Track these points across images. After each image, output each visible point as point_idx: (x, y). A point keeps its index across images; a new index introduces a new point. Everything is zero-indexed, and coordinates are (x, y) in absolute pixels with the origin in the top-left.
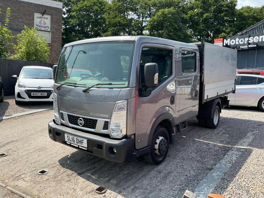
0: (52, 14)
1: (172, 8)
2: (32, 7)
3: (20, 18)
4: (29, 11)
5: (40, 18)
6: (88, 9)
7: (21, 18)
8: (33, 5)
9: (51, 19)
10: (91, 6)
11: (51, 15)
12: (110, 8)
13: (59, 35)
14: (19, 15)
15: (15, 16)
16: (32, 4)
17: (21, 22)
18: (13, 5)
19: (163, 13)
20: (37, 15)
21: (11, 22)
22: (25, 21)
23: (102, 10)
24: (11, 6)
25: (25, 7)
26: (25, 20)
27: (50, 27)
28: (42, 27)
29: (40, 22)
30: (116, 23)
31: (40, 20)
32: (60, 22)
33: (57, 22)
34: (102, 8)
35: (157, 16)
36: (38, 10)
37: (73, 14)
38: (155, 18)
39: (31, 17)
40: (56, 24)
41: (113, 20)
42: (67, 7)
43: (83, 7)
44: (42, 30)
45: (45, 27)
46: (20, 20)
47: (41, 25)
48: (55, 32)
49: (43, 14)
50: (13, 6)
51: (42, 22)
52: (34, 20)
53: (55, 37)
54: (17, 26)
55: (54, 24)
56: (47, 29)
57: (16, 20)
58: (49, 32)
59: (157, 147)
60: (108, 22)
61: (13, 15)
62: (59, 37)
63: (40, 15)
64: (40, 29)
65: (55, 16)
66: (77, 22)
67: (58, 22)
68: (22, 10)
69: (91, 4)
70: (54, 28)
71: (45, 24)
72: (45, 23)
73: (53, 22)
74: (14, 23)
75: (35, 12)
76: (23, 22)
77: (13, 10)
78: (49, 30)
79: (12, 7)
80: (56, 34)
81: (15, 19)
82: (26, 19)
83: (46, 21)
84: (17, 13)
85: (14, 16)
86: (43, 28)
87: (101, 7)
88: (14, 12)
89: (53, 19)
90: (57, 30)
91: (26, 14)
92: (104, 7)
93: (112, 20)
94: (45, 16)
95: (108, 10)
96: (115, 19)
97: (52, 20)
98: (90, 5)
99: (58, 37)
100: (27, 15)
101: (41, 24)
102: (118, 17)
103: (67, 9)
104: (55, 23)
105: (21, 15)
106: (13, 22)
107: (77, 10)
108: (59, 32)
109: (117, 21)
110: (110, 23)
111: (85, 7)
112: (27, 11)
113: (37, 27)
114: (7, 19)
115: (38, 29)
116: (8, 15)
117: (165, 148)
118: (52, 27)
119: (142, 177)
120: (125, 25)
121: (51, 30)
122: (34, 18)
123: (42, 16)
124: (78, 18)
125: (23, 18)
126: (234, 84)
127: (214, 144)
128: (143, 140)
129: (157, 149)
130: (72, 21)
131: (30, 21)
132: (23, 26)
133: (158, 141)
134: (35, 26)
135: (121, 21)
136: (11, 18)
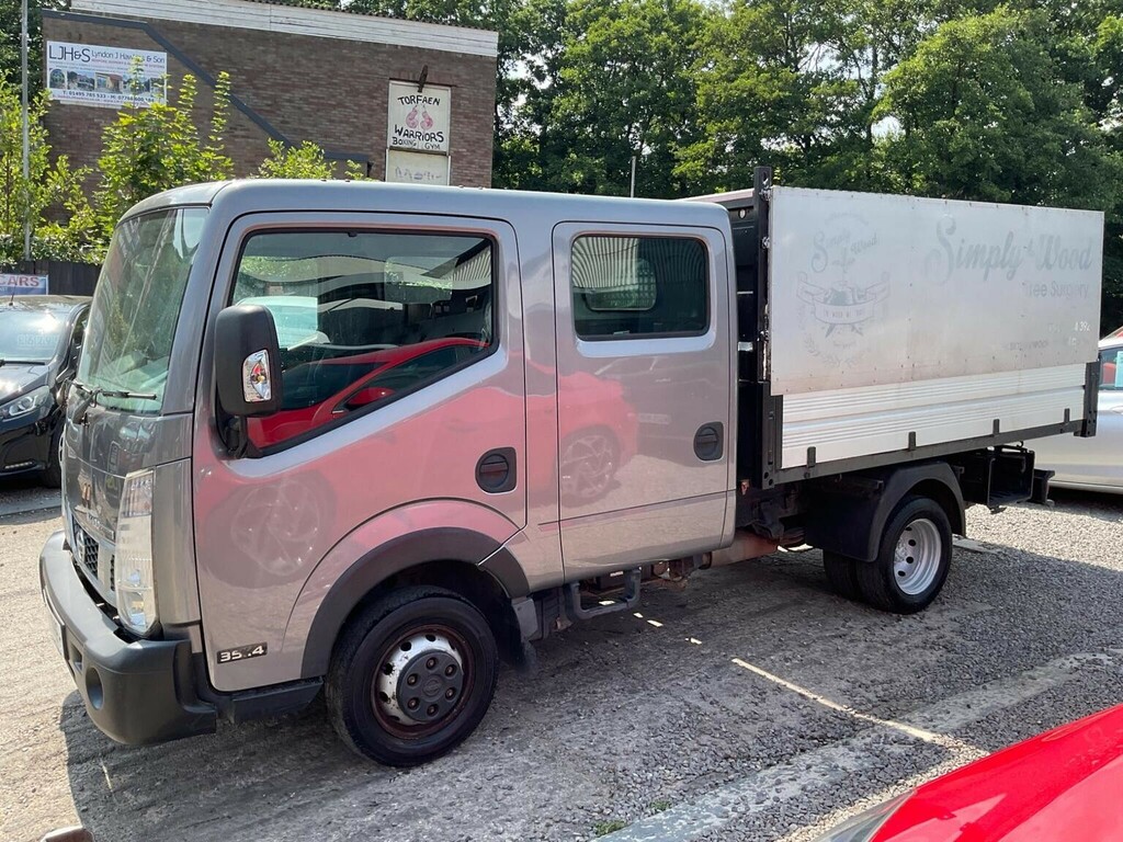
0: (456, 82)
1: (1000, 10)
2: (382, 61)
3: (334, 107)
4: (368, 78)
5: (411, 100)
6: (632, 49)
7: (340, 105)
8: (384, 52)
9: (451, 103)
10: (639, 34)
11: (450, 86)
12: (718, 39)
13: (482, 167)
14: (334, 96)
15: (318, 98)
16: (383, 49)
17: (341, 122)
18: (313, 57)
19: (955, 40)
20: (398, 90)
21: (302, 124)
22: (355, 117)
23: (683, 51)
24: (304, 62)
25: (353, 62)
26: (355, 111)
27: (446, 135)
28: (420, 136)
29: (411, 118)
30: (741, 100)
31: (409, 108)
32: (485, 113)
33: (475, 112)
34: (685, 37)
35: (927, 53)
36: (402, 70)
37: (566, 73)
38: (917, 63)
39: (375, 98)
40: (471, 124)
41: (725, 89)
42: (550, 47)
43: (607, 42)
44: (416, 147)
45: (431, 138)
46: (336, 114)
47: (415, 130)
48: (464, 156)
49: (421, 83)
50: (311, 60)
51: (419, 118)
52: (386, 110)
53: (466, 175)
54: (326, 137)
55: (462, 123)
56: (437, 143)
57: (321, 117)
58: (444, 154)
59: (390, 684)
60: (704, 99)
61: (313, 97)
62: (482, 176)
63: (408, 90)
64: (410, 146)
65: (466, 91)
67: (480, 113)
68: (342, 76)
69: (639, 25)
70: (463, 138)
71: (430, 123)
72: (430, 119)
73: (457, 113)
74: (315, 126)
75: (391, 79)
76: (347, 122)
77: (314, 79)
78: (444, 147)
79: (310, 65)
80: (471, 163)
81: (318, 111)
82: (356, 108)
83: (432, 110)
84: (322, 85)
85: (316, 101)
86: (421, 142)
87: (682, 33)
88: (315, 85)
89: (459, 105)
90: (473, 148)
91: (358, 89)
92: (693, 32)
93: (719, 90)
94: (430, 92)
95: (708, 45)
96: (729, 86)
97: (454, 105)
98: (637, 32)
99: (477, 176)
100: (361, 94)
101: (414, 125)
102: (746, 74)
103: (550, 55)
104: (469, 118)
105: (341, 94)
106: (310, 125)
107: (583, 56)
108: (482, 155)
109: (743, 91)
110: (709, 100)
111: (614, 43)
112: (359, 77)
113: (399, 138)
114: (218, 116)
115: (403, 146)
116: (220, 101)
117: (442, 693)
118: (456, 134)
119: (281, 814)
120: (780, 104)
121: (451, 145)
122: (387, 103)
123: (420, 91)
124: (589, 90)
125: (346, 107)
126: (1084, 387)
127: (801, 695)
128: (261, 652)
129: (390, 695)
130: (564, 104)
131: (371, 116)
132: (347, 135)
133: (400, 660)
134: (391, 133)
135: (761, 87)
136: (306, 108)
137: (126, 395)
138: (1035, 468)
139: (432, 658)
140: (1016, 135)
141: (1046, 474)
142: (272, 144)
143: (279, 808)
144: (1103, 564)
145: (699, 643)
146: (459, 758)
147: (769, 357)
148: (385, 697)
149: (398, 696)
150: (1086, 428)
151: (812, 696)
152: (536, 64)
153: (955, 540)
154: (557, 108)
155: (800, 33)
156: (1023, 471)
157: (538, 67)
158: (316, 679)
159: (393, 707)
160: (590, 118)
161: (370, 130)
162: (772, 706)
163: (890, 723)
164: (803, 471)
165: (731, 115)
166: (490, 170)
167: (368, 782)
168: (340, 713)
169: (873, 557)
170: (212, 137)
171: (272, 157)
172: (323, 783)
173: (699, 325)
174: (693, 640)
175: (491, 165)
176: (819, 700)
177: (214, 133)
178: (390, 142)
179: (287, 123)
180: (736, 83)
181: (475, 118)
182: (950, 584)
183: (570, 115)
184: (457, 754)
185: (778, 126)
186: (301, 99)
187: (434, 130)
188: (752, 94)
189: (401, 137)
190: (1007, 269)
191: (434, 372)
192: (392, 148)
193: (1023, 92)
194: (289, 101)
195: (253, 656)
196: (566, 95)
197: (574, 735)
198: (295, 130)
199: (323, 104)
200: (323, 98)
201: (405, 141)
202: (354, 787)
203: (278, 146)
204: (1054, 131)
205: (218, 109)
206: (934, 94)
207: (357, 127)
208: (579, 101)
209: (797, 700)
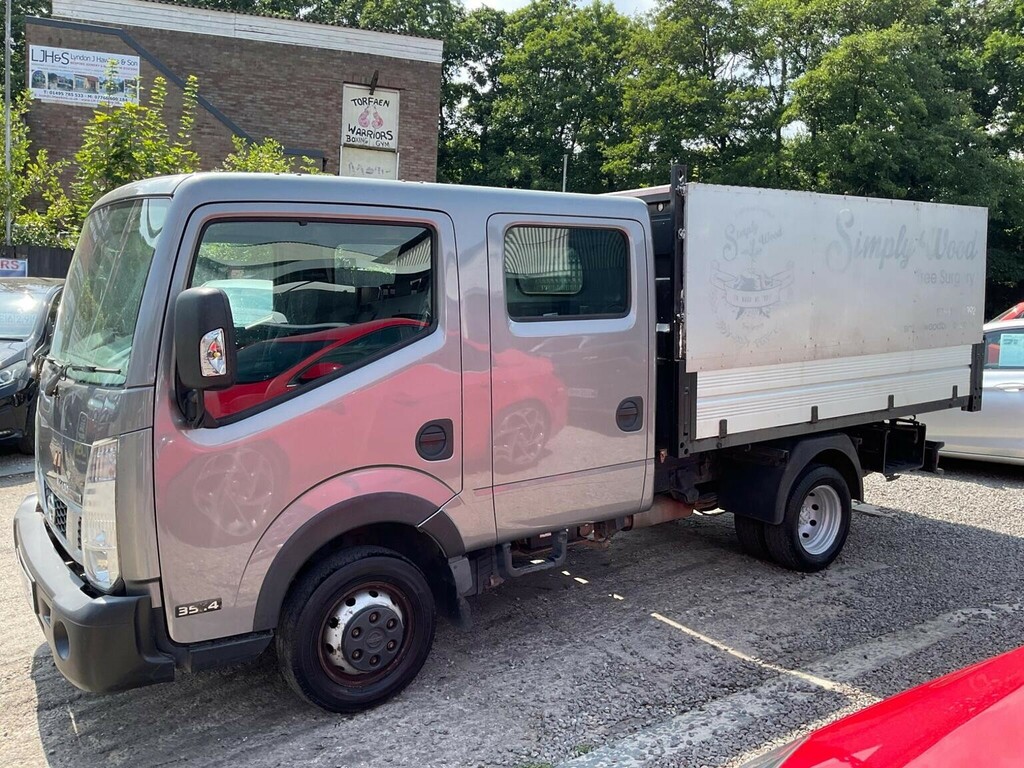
0: (404, 86)
1: (897, 26)
2: (337, 66)
3: (293, 107)
4: (324, 82)
5: (363, 101)
6: (564, 57)
7: (298, 105)
8: (338, 58)
9: (400, 105)
10: (570, 44)
11: (399, 89)
12: (642, 49)
13: (428, 163)
14: (293, 98)
15: (279, 99)
16: (338, 55)
17: (299, 121)
18: (273, 61)
19: (856, 52)
20: (351, 92)
21: (264, 123)
22: (312, 117)
23: (611, 59)
24: (266, 66)
25: (310, 66)
26: (312, 111)
27: (395, 134)
28: (370, 134)
29: (363, 118)
30: (664, 105)
31: (361, 109)
32: (431, 114)
33: (420, 112)
34: (613, 47)
35: (831, 64)
36: (355, 74)
37: (504, 79)
38: (822, 72)
39: (331, 99)
40: (418, 123)
41: (649, 95)
42: (491, 55)
43: (541, 51)
44: (367, 144)
45: (381, 136)
46: (295, 113)
47: (366, 129)
48: (413, 153)
49: (373, 86)
50: (272, 64)
51: (371, 118)
52: (340, 111)
53: (413, 170)
54: (285, 134)
55: (410, 123)
56: (387, 141)
57: (281, 116)
58: (393, 151)
59: (336, 637)
60: (629, 103)
61: (274, 99)
62: (428, 171)
63: (360, 92)
64: (362, 143)
65: (413, 94)
66: (520, 109)
67: (426, 114)
68: (300, 79)
69: (571, 36)
70: (410, 136)
71: (380, 123)
72: (380, 119)
73: (405, 114)
74: (275, 124)
75: (345, 82)
76: (304, 121)
77: (274, 81)
78: (393, 144)
79: (271, 69)
80: (418, 159)
81: (278, 110)
82: (313, 108)
83: (383, 111)
84: (283, 88)
85: (276, 101)
86: (372, 140)
87: (610, 44)
88: (275, 87)
89: (407, 106)
90: (420, 146)
91: (314, 92)
92: (620, 43)
93: (643, 96)
94: (381, 94)
95: (633, 54)
96: (652, 92)
97: (403, 107)
98: (569, 42)
99: (423, 171)
100: (318, 95)
101: (366, 125)
102: (668, 81)
103: (490, 62)
104: (416, 118)
105: (299, 96)
106: (271, 124)
107: (521, 63)
108: (428, 153)
109: (666, 97)
110: (634, 106)
111: (548, 52)
112: (317, 81)
113: (352, 136)
114: (186, 115)
115: (356, 143)
116: (188, 102)
117: (383, 646)
118: (404, 133)
119: (233, 757)
120: (699, 108)
121: (399, 143)
122: (341, 104)
123: (371, 94)
124: (525, 96)
125: (305, 108)
126: (970, 366)
127: (714, 647)
128: (216, 607)
129: (335, 647)
130: (502, 107)
131: (327, 116)
132: (305, 133)
133: (345, 615)
134: (345, 131)
135: (681, 93)
136: (267, 108)
137: (93, 370)
138: (926, 439)
139: (374, 613)
140: (911, 137)
141: (937, 445)
142: (235, 140)
143: (233, 752)
144: (989, 527)
145: (621, 598)
146: (400, 704)
147: (684, 338)
148: (331, 649)
149: (343, 647)
150: (972, 403)
151: (723, 648)
152: (477, 70)
153: (854, 503)
154: (497, 110)
155: (717, 44)
156: (916, 442)
157: (479, 73)
158: (267, 632)
159: (338, 658)
160: (527, 120)
161: (325, 128)
162: (686, 657)
163: (794, 672)
164: (715, 442)
165: (653, 119)
166: (435, 166)
167: (315, 727)
168: (289, 663)
169: (780, 519)
170: (180, 134)
171: (235, 153)
172: (273, 728)
173: (621, 308)
174: (616, 596)
175: (436, 160)
176: (730, 651)
177: (182, 131)
178: (344, 140)
179: (250, 121)
180: (659, 89)
181: (420, 118)
182: (849, 546)
183: (508, 117)
184: (397, 701)
185: (697, 128)
186: (262, 100)
187: (383, 129)
188: (672, 99)
189: (354, 135)
190: (901, 258)
191: (378, 350)
192: (345, 145)
193: (917, 100)
194: (251, 101)
195: (209, 610)
196: (505, 98)
197: (505, 684)
198: (257, 127)
199: (282, 105)
200: (282, 99)
201: (358, 140)
202: (301, 732)
203: (241, 142)
204: (945, 135)
205: (186, 109)
206: (837, 101)
207: (313, 126)
208: (517, 104)
209: (710, 651)
